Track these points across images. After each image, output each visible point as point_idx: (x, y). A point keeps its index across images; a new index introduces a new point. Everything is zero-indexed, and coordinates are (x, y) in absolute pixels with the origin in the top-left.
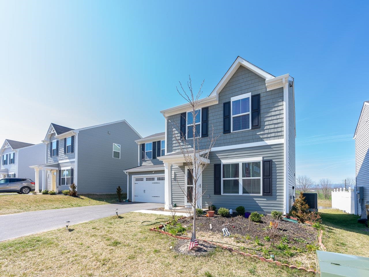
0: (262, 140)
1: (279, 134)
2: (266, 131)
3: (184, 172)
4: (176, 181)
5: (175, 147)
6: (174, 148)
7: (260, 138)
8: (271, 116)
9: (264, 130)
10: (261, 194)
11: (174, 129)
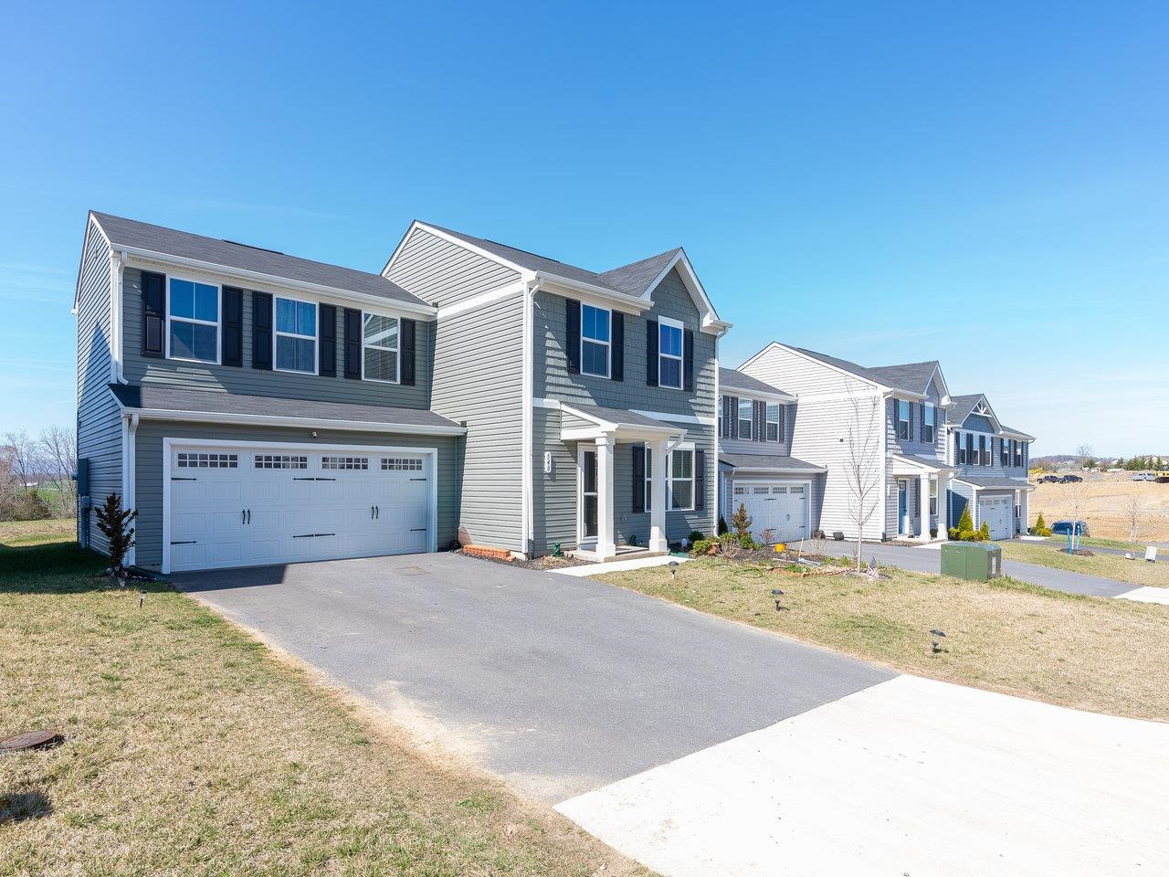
0: (692, 413)
1: (708, 409)
2: (698, 401)
3: (576, 458)
4: (554, 480)
5: (552, 384)
6: (549, 388)
7: (692, 410)
8: (704, 376)
9: (696, 397)
10: (693, 509)
11: (549, 335)
